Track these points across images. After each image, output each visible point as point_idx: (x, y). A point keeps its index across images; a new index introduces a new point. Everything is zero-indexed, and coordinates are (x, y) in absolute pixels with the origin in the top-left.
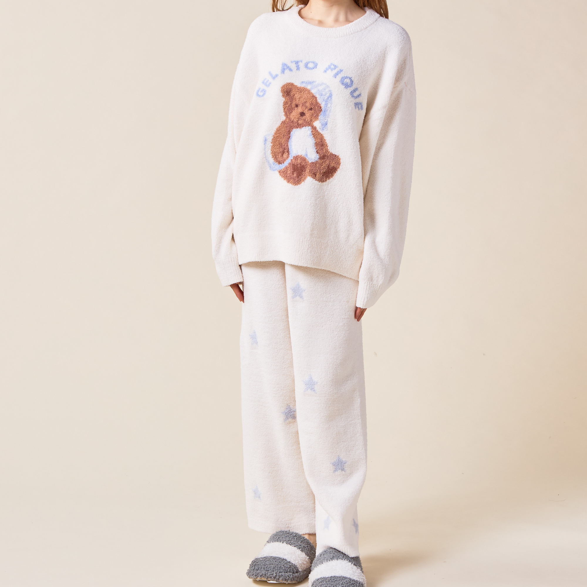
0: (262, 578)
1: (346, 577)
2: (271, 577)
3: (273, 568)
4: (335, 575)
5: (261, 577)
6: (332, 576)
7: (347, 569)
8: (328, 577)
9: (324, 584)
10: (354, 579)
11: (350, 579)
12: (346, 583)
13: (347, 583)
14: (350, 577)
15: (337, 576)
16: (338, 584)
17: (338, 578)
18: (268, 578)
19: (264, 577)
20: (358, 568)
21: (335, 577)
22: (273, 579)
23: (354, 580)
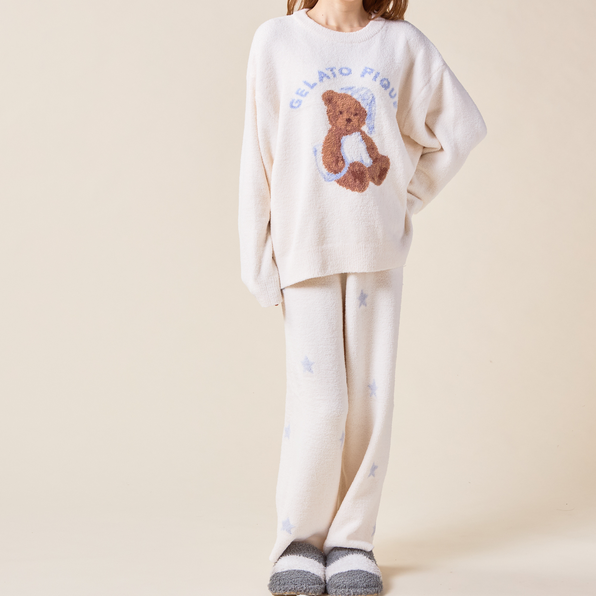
0: (291, 592)
1: (363, 570)
2: (301, 591)
3: (301, 581)
4: (352, 569)
5: (289, 591)
6: (349, 570)
7: (363, 563)
8: (345, 572)
9: (342, 579)
10: (371, 572)
11: (367, 573)
12: (363, 576)
13: (365, 577)
14: (367, 571)
15: (354, 570)
16: (356, 578)
17: (355, 572)
18: (297, 592)
19: (293, 591)
20: (372, 561)
21: (352, 571)
22: (303, 592)
23: (371, 574)
